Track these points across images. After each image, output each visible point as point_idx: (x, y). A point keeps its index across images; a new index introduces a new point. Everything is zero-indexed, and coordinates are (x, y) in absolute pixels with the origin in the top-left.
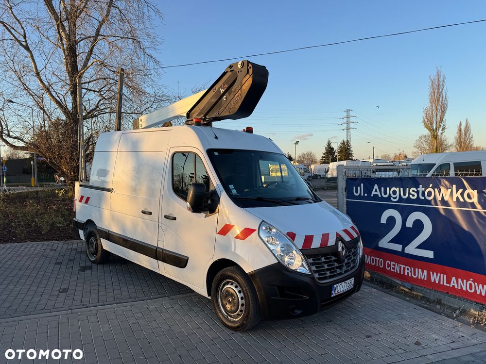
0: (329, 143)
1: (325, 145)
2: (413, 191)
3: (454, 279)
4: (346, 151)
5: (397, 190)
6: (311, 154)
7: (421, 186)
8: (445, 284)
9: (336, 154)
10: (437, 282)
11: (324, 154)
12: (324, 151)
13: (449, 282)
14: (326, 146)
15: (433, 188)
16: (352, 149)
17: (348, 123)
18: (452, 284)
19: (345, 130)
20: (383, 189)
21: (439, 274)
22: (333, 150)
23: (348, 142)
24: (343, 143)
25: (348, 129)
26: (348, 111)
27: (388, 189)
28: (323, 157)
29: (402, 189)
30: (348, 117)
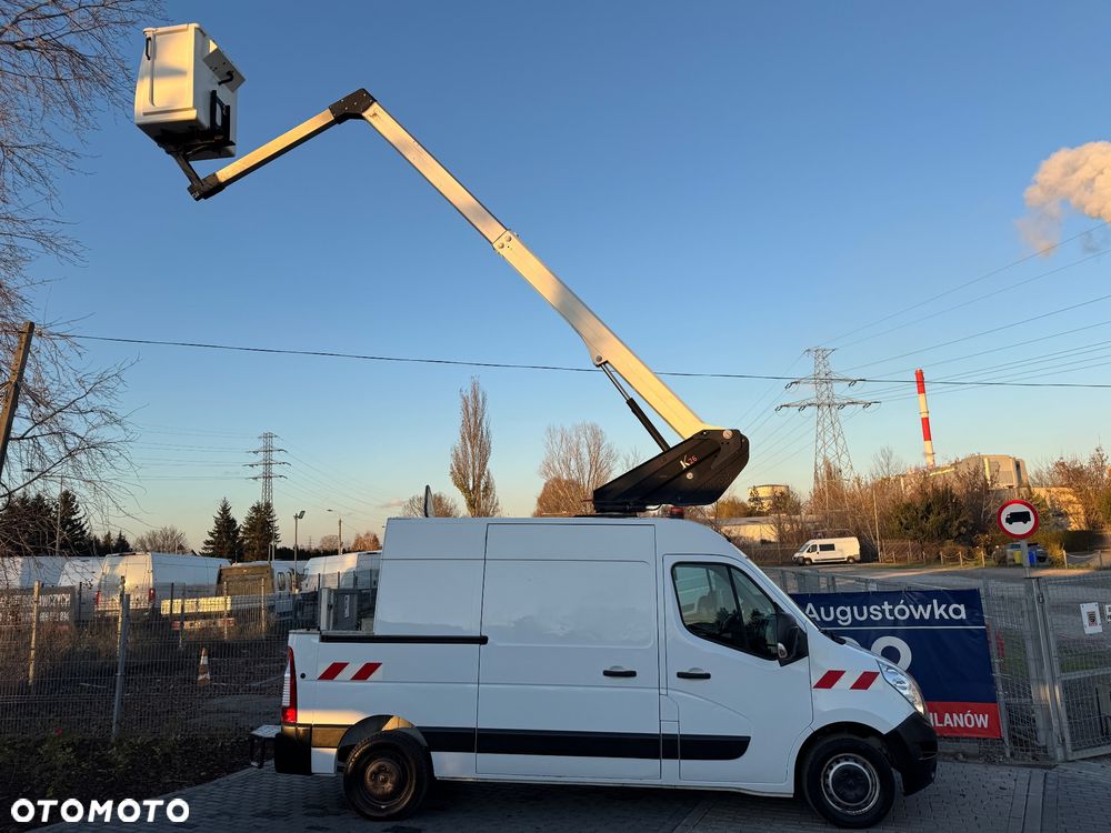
0: (225, 510)
1: (216, 512)
2: (875, 610)
3: (947, 716)
4: (263, 528)
5: (848, 609)
6: (173, 533)
7: (886, 603)
9: (241, 535)
11: (211, 534)
12: (212, 527)
13: (941, 720)
14: (218, 516)
15: (905, 604)
16: (276, 524)
17: (268, 464)
18: (946, 723)
19: (262, 480)
20: (822, 609)
22: (235, 525)
23: (268, 506)
24: (256, 509)
25: (268, 477)
26: (268, 436)
27: (832, 608)
28: (207, 542)
29: (855, 608)
30: (268, 450)
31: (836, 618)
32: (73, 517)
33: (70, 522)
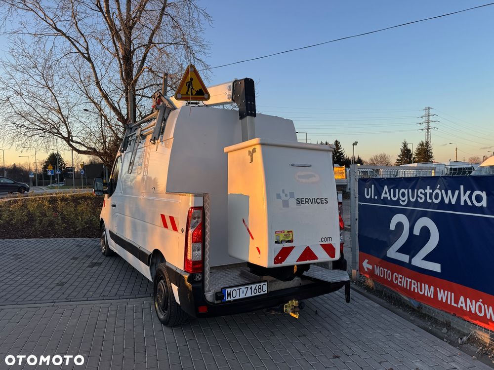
0: (405, 145)
1: (401, 146)
2: (421, 193)
3: (462, 298)
4: (425, 153)
5: (406, 191)
6: (385, 156)
7: (428, 187)
8: (453, 304)
9: (414, 156)
10: (444, 301)
11: (399, 156)
12: (400, 153)
13: (456, 302)
14: (402, 148)
15: (440, 189)
16: (432, 151)
17: (428, 122)
18: (460, 304)
19: (425, 130)
20: (392, 190)
21: (446, 292)
22: (410, 152)
23: (427, 143)
24: (422, 145)
25: (428, 129)
26: (428, 109)
28: (398, 160)
29: (410, 190)
30: (428, 116)
31: (399, 199)
32: (339, 150)
33: (339, 152)
